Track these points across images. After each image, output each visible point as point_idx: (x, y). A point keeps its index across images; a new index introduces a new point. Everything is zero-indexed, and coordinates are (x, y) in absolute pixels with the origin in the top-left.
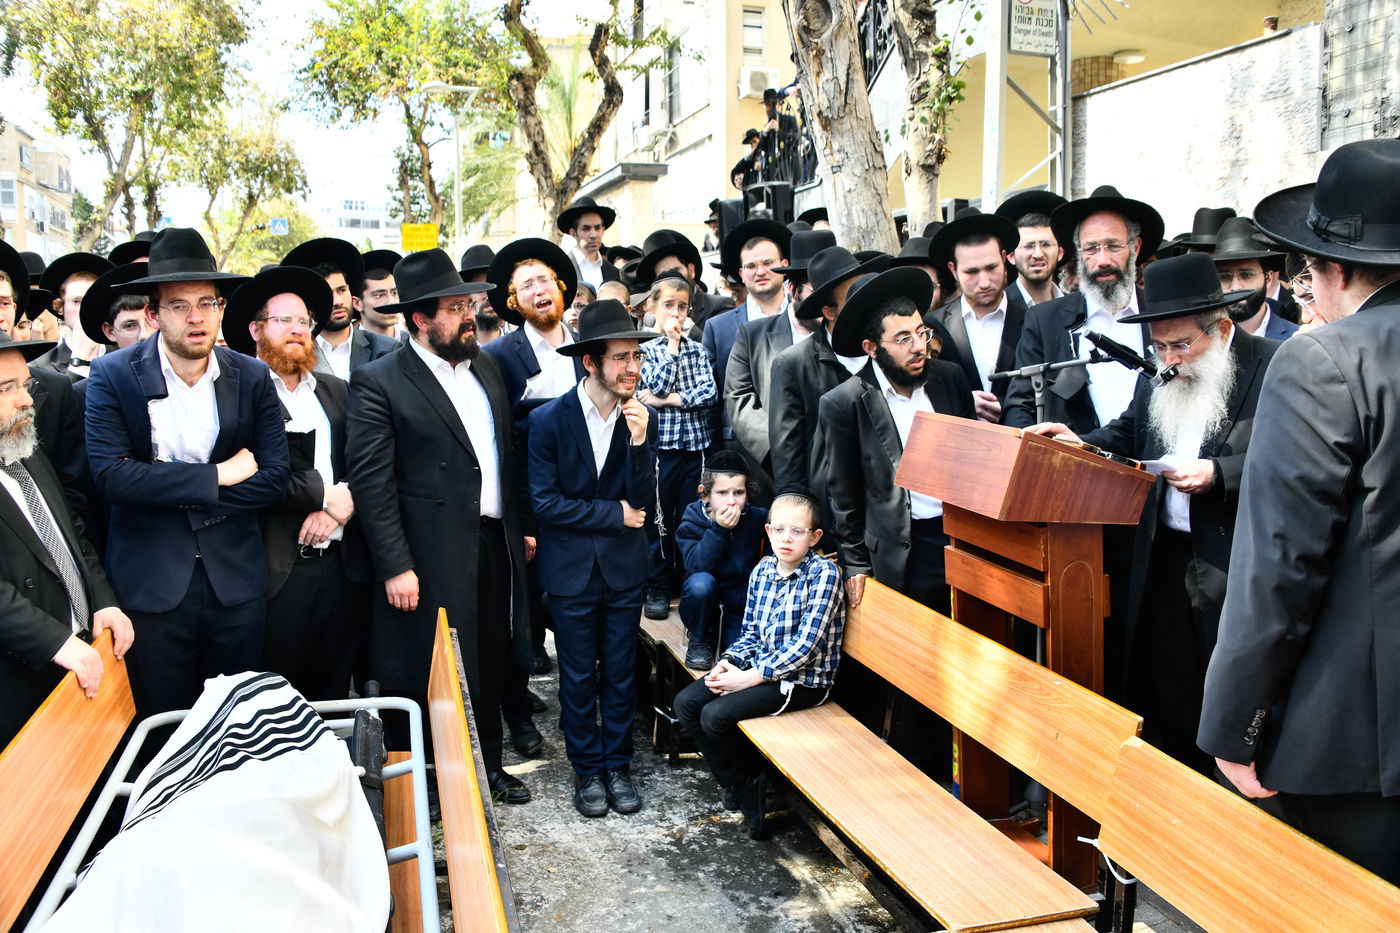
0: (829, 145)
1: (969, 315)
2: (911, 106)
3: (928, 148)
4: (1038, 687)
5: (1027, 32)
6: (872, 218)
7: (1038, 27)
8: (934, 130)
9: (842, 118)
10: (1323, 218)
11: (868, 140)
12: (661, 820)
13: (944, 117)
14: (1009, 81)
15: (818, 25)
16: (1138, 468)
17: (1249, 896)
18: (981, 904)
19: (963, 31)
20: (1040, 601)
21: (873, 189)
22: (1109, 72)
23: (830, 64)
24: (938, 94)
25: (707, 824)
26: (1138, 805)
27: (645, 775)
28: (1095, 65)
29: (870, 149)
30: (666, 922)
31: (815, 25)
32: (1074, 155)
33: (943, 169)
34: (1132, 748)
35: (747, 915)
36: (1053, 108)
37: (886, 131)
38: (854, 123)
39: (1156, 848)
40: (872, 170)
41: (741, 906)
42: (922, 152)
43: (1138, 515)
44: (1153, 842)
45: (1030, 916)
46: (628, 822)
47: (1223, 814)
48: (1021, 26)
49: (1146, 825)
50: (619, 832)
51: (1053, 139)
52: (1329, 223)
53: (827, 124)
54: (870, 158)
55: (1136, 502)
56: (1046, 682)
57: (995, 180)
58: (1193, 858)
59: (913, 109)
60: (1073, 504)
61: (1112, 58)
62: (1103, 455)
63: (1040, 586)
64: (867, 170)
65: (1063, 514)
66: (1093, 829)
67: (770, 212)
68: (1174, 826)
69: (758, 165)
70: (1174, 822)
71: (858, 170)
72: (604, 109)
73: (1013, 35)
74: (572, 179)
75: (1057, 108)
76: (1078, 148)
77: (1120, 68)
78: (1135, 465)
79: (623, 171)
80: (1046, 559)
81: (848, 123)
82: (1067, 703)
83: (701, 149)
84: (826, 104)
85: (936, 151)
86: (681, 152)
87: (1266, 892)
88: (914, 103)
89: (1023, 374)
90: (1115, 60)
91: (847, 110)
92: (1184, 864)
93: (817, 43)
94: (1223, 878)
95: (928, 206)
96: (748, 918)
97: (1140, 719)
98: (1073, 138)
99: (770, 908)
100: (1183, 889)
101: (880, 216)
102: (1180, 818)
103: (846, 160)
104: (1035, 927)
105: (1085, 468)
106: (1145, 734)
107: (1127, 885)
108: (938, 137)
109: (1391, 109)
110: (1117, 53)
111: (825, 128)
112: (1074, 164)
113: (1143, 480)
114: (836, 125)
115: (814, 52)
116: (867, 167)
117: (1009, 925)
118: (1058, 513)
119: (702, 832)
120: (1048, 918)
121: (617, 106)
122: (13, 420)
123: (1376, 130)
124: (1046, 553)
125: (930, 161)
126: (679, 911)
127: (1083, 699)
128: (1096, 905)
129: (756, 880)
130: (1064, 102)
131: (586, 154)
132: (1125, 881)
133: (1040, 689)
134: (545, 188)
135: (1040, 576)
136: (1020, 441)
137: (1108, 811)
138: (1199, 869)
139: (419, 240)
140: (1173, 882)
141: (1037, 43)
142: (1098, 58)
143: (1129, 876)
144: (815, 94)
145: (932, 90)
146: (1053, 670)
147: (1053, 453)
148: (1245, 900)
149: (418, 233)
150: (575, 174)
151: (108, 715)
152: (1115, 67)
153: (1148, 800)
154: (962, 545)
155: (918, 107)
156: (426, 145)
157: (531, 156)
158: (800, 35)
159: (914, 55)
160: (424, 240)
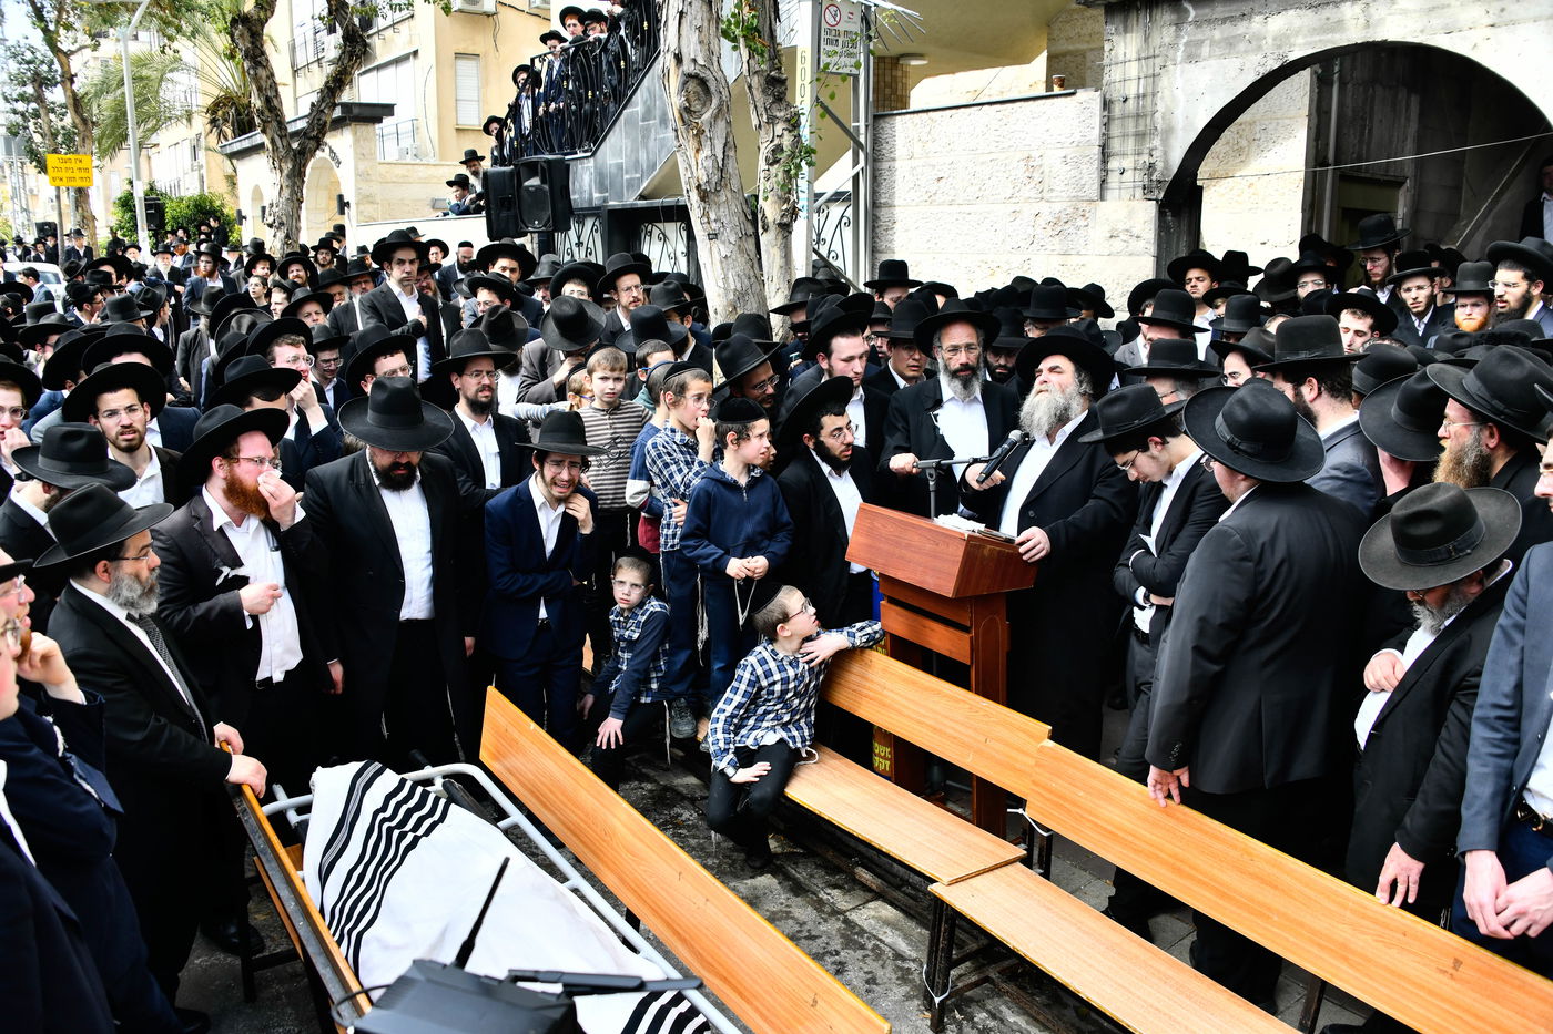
0: (705, 214)
2: (767, 168)
3: (784, 209)
4: (967, 706)
5: (835, 53)
7: (844, 49)
8: (788, 192)
9: (720, 191)
10: (1236, 439)
11: (740, 211)
14: (819, 102)
15: (698, 107)
17: (1133, 836)
18: (955, 861)
20: (968, 647)
21: (745, 256)
22: (894, 72)
23: (709, 143)
26: (1053, 784)
31: (696, 106)
32: (874, 170)
34: (1046, 747)
36: (857, 126)
38: (729, 196)
39: (1069, 811)
40: (745, 238)
42: (778, 212)
44: (1066, 807)
45: (985, 865)
48: (829, 48)
49: (1060, 797)
51: (856, 155)
53: (704, 196)
54: (743, 227)
58: (1095, 816)
59: (768, 170)
61: (897, 59)
63: (965, 636)
64: (740, 237)
66: (1021, 803)
68: (1080, 796)
70: (1080, 794)
71: (733, 239)
73: (822, 54)
74: (310, 138)
75: (860, 125)
76: (878, 164)
79: (342, 112)
80: (971, 617)
81: (724, 196)
82: (990, 717)
83: (404, 68)
84: (705, 179)
85: (791, 211)
86: (378, 68)
87: (1143, 832)
88: (771, 164)
90: (900, 62)
91: (723, 184)
92: (1089, 821)
93: (697, 123)
94: (1117, 827)
97: (1050, 728)
98: (874, 153)
101: (753, 280)
103: (722, 229)
105: (1003, 554)
106: (1053, 737)
107: (1048, 836)
108: (791, 198)
109: (1156, 173)
110: (900, 59)
111: (702, 199)
114: (713, 197)
115: (695, 131)
117: (978, 872)
120: (999, 865)
123: (1144, 189)
124: (971, 614)
125: (787, 219)
128: (1025, 852)
130: (867, 121)
131: (326, 111)
132: (1045, 834)
133: (969, 708)
134: (281, 149)
135: (966, 630)
136: (965, 542)
137: (1033, 790)
138: (1099, 822)
139: (70, 174)
141: (842, 64)
142: (884, 58)
143: (1048, 830)
144: (694, 168)
145: (786, 152)
146: (977, 693)
147: (984, 547)
148: (1130, 838)
149: (68, 165)
150: (315, 133)
153: (1060, 782)
154: (892, 601)
155: (774, 169)
156: (65, 53)
157: (262, 113)
158: (681, 115)
159: (768, 119)
160: (77, 174)
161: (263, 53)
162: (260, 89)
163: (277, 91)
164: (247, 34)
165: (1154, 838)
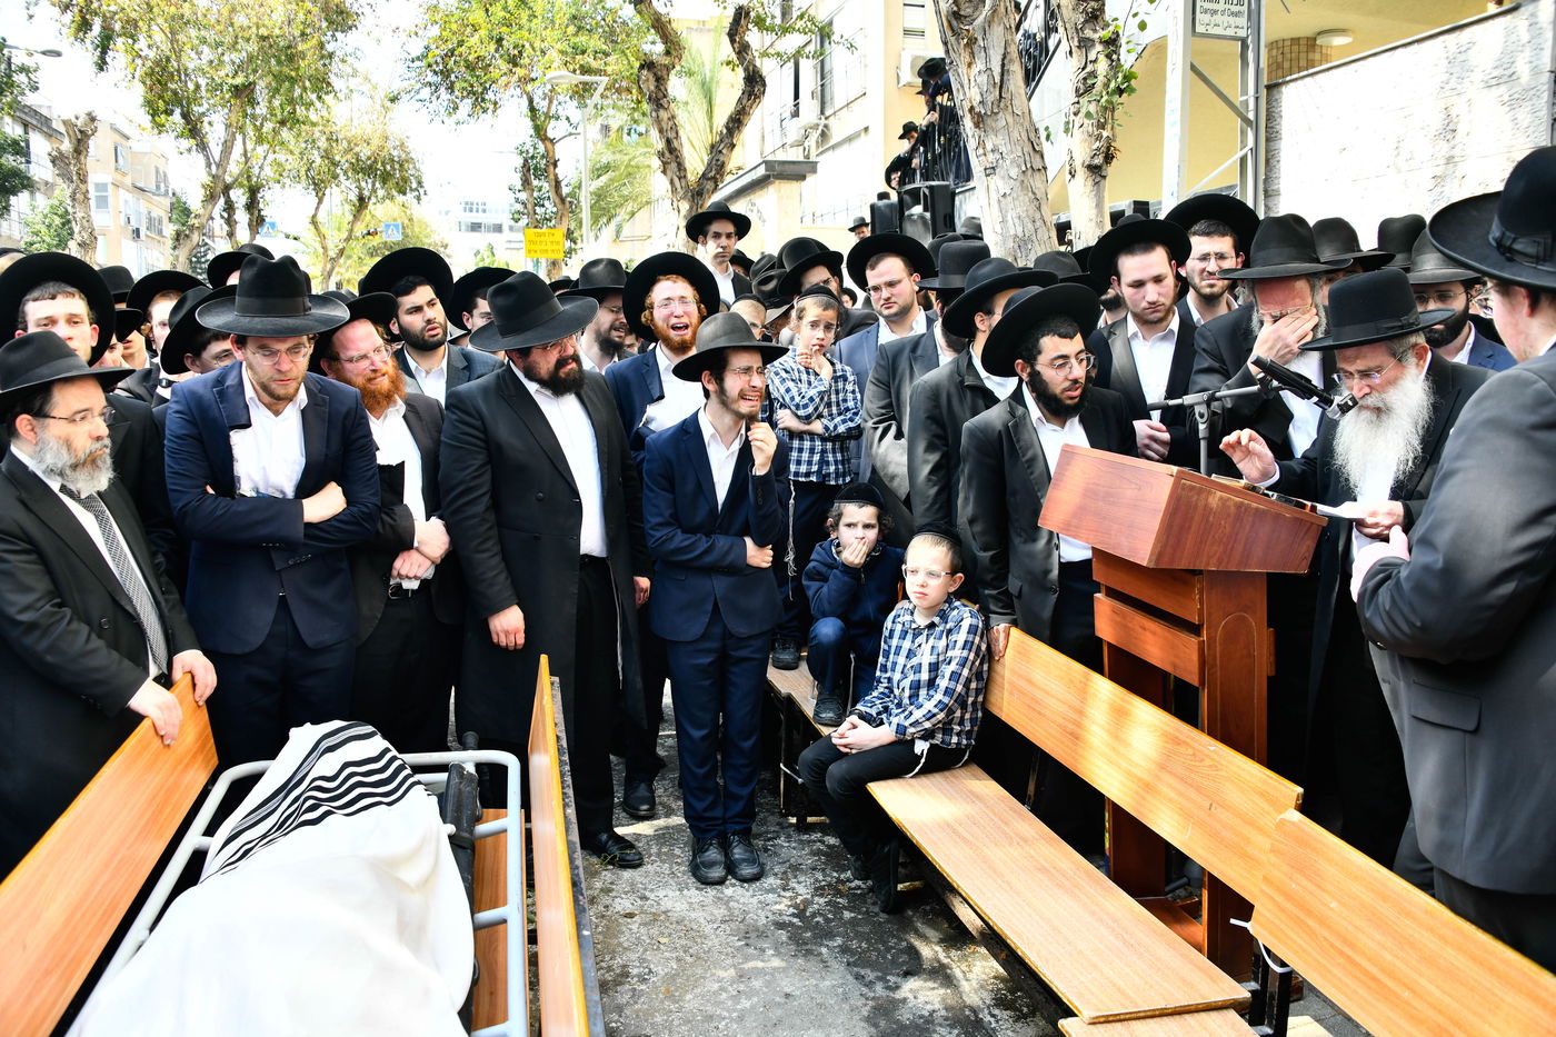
0: (981, 144)
1: (1135, 335)
2: (1076, 100)
3: (1095, 147)
4: (1190, 751)
5: (1215, 12)
6: (1030, 225)
7: (1227, 6)
8: (1102, 126)
9: (997, 113)
10: (1508, 234)
11: (1025, 139)
12: (784, 890)
13: (1113, 110)
14: (1193, 68)
15: (969, 10)
16: (1307, 510)
17: (1413, 991)
18: (1119, 989)
19: (1135, 15)
20: (1195, 657)
21: (1030, 194)
22: (1311, 56)
23: (983, 53)
24: (1106, 85)
25: (834, 895)
26: (1294, 886)
27: (769, 840)
28: (1295, 48)
29: (1028, 148)
30: (783, 1000)
31: (966, 10)
32: (1267, 152)
33: (1111, 170)
34: (1290, 822)
35: (872, 995)
36: (1245, 98)
37: (1047, 128)
38: (1010, 120)
39: (1312, 934)
40: (1030, 172)
41: (866, 985)
42: (1088, 150)
43: (1306, 563)
44: (1308, 926)
45: (1172, 1004)
46: (747, 890)
47: (1385, 898)
48: (1207, 5)
49: (1302, 908)
50: (738, 901)
51: (1243, 133)
52: (1514, 240)
53: (979, 120)
54: (1027, 158)
55: (1305, 547)
56: (1200, 747)
57: (1176, 179)
58: (1352, 947)
59: (1078, 103)
60: (1232, 550)
61: (1315, 39)
62: (1267, 495)
63: (1193, 641)
64: (1024, 172)
65: (1220, 561)
66: (1246, 910)
67: (928, 215)
68: (1332, 909)
69: (915, 162)
70: (1332, 905)
71: (1014, 172)
72: (744, 101)
73: (1199, 16)
74: (709, 179)
75: (1248, 98)
76: (1272, 144)
77: (1324, 51)
78: (1304, 506)
79: (766, 170)
80: (1201, 610)
81: (1003, 119)
82: (1221, 770)
83: (856, 144)
84: (978, 98)
85: (1104, 149)
87: (1431, 988)
88: (1080, 95)
89: (1185, 403)
90: (1318, 42)
91: (1002, 105)
92: (1341, 953)
93: (968, 31)
94: (1383, 970)
95: (1094, 211)
96: (873, 998)
97: (1300, 790)
98: (1266, 132)
99: (898, 987)
100: (1340, 980)
101: (1039, 223)
102: (1339, 901)
103: (1001, 161)
104: (1177, 1017)
105: (1246, 510)
106: (1306, 807)
107: (1281, 974)
108: (1105, 134)
110: (1319, 34)
111: (977, 125)
112: (1267, 161)
113: (1312, 523)
114: (989, 121)
115: (965, 41)
116: (1024, 169)
117: (1149, 1013)
118: (1214, 560)
119: (828, 903)
120: (1192, 1008)
121: (759, 97)
122: (88, 451)
124: (1201, 603)
125: (1098, 161)
126: (798, 989)
127: (1239, 767)
128: (1249, 995)
129: (884, 958)
130: (1257, 91)
131: (724, 151)
132: (1279, 970)
133: (1194, 754)
134: (679, 189)
135: (1195, 629)
136: (1173, 479)
137: (1262, 891)
138: (1358, 959)
139: (543, 247)
140: (1329, 971)
141: (1226, 25)
142: (1299, 39)
143: (1283, 964)
145: (1101, 80)
146: (1209, 734)
147: (1209, 493)
148: (1406, 994)
149: (542, 238)
150: (712, 174)
151: (187, 765)
152: (1318, 50)
153: (1304, 882)
154: (1112, 593)
155: (1084, 101)
156: (551, 141)
157: (663, 155)
158: (949, 22)
159: (1079, 41)
160: (549, 247)
161: (665, 96)
162: (661, 131)
163: (677, 133)
164: (652, 79)
165: (1447, 1000)
